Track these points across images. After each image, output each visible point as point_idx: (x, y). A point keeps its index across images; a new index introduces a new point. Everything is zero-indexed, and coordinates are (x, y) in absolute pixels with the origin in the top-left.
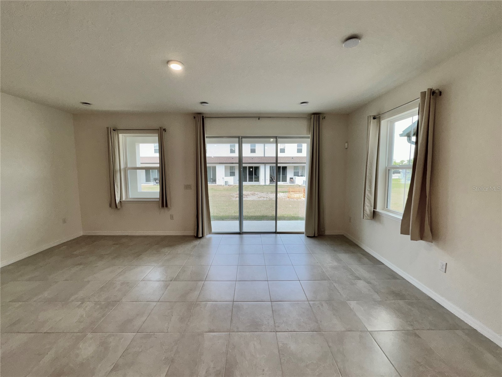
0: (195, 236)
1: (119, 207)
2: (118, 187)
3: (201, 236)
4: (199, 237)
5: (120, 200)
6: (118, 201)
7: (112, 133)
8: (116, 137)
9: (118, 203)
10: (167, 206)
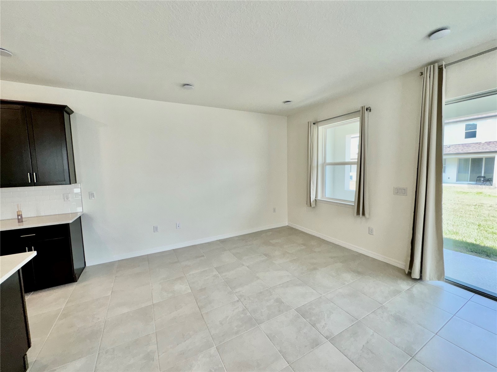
0: (404, 271)
1: (313, 204)
2: (313, 184)
3: (418, 277)
4: (413, 277)
5: (316, 198)
6: (313, 199)
7: (312, 127)
8: (315, 131)
9: (313, 201)
10: (363, 214)
